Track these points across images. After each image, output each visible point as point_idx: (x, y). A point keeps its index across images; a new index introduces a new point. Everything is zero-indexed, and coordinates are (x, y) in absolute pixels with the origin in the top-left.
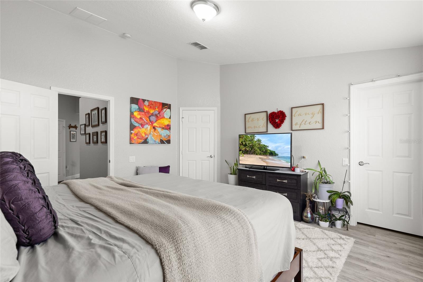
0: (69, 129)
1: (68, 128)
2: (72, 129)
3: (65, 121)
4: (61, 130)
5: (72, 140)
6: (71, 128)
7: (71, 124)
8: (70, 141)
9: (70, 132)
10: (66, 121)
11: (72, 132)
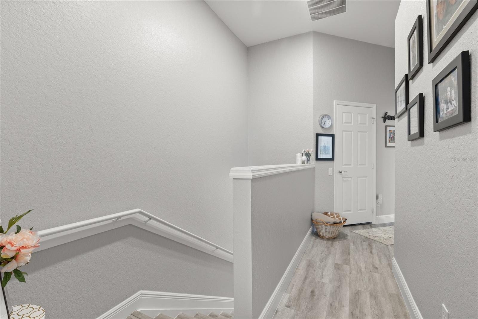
0: (384, 122)
1: (382, 119)
2: (388, 122)
3: (374, 107)
4: (367, 125)
5: (389, 144)
6: (387, 120)
7: (387, 112)
8: (386, 146)
9: (386, 127)
10: (376, 107)
11: (389, 128)
